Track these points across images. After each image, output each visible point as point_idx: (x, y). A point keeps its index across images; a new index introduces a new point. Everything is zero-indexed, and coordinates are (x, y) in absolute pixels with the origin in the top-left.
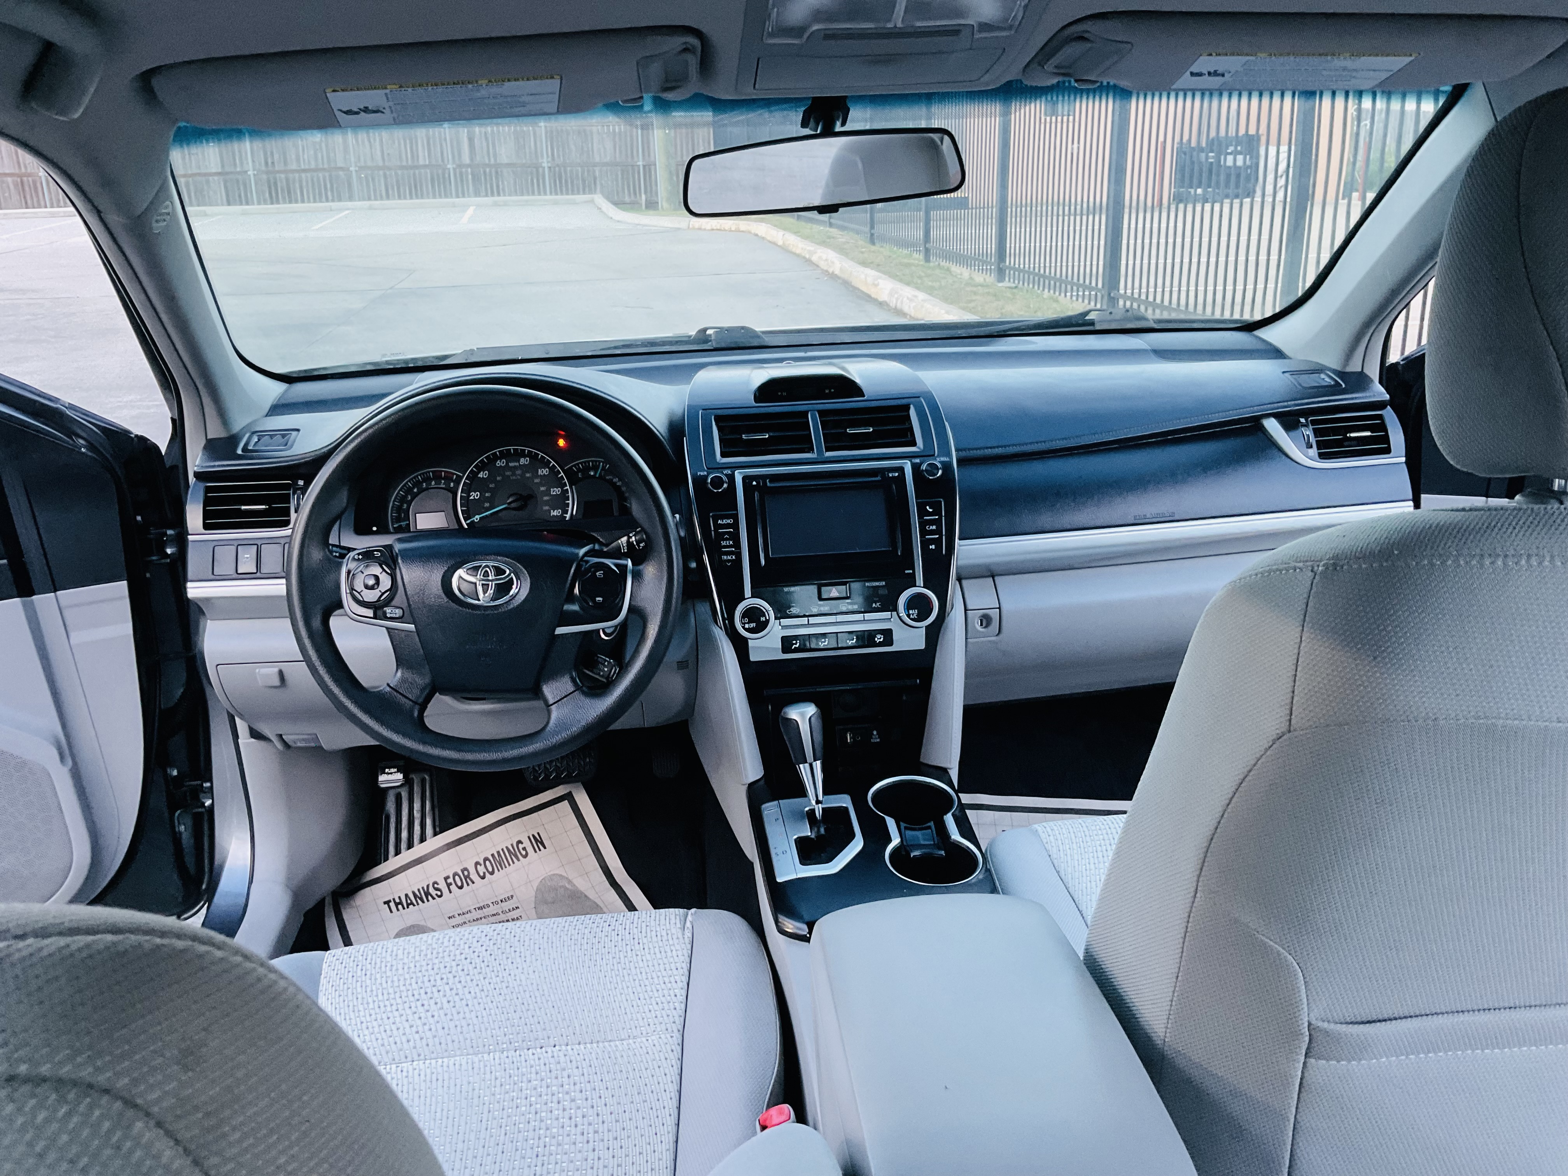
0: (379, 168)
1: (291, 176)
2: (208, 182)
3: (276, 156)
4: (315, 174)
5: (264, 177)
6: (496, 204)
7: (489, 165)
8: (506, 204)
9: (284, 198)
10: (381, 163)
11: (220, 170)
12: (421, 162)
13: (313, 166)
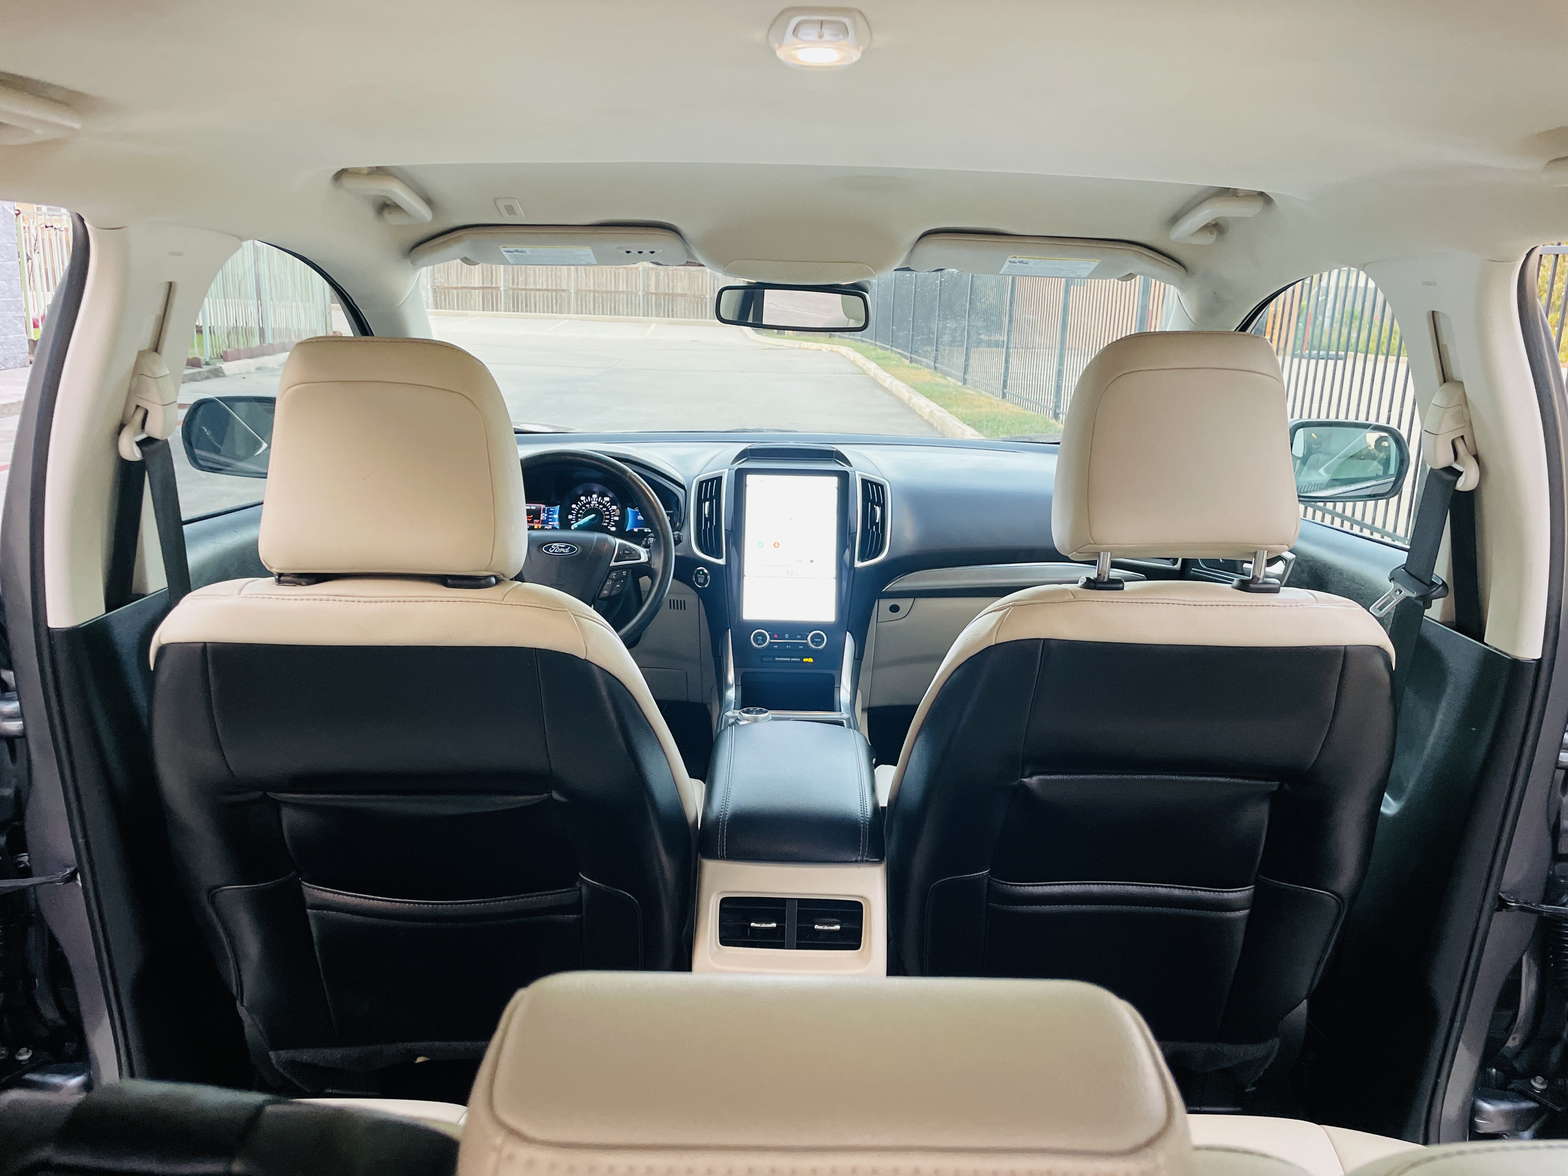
0: (590, 291)
1: (529, 292)
2: (470, 292)
3: (521, 279)
4: (545, 293)
5: (511, 292)
6: (670, 323)
7: (668, 294)
8: (676, 323)
9: (522, 308)
10: (592, 288)
11: (481, 286)
12: (621, 289)
13: (545, 287)
